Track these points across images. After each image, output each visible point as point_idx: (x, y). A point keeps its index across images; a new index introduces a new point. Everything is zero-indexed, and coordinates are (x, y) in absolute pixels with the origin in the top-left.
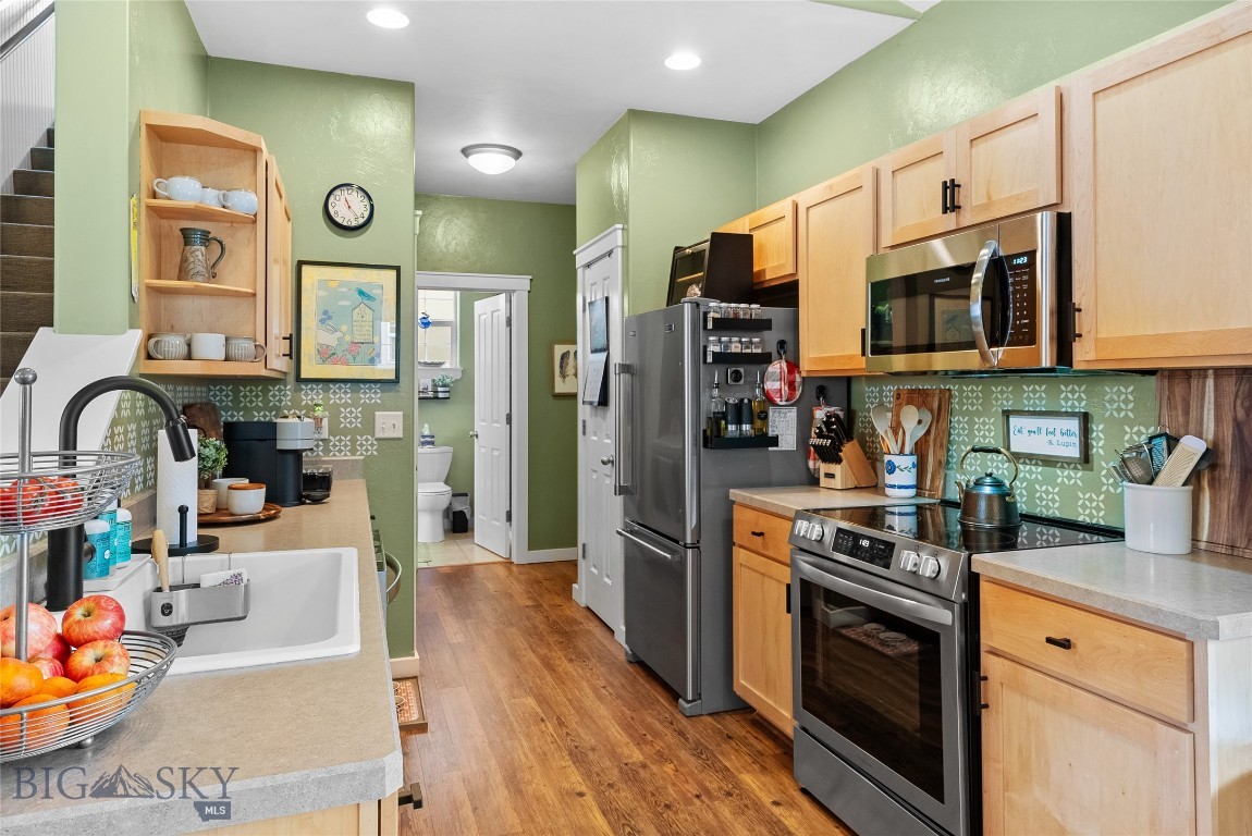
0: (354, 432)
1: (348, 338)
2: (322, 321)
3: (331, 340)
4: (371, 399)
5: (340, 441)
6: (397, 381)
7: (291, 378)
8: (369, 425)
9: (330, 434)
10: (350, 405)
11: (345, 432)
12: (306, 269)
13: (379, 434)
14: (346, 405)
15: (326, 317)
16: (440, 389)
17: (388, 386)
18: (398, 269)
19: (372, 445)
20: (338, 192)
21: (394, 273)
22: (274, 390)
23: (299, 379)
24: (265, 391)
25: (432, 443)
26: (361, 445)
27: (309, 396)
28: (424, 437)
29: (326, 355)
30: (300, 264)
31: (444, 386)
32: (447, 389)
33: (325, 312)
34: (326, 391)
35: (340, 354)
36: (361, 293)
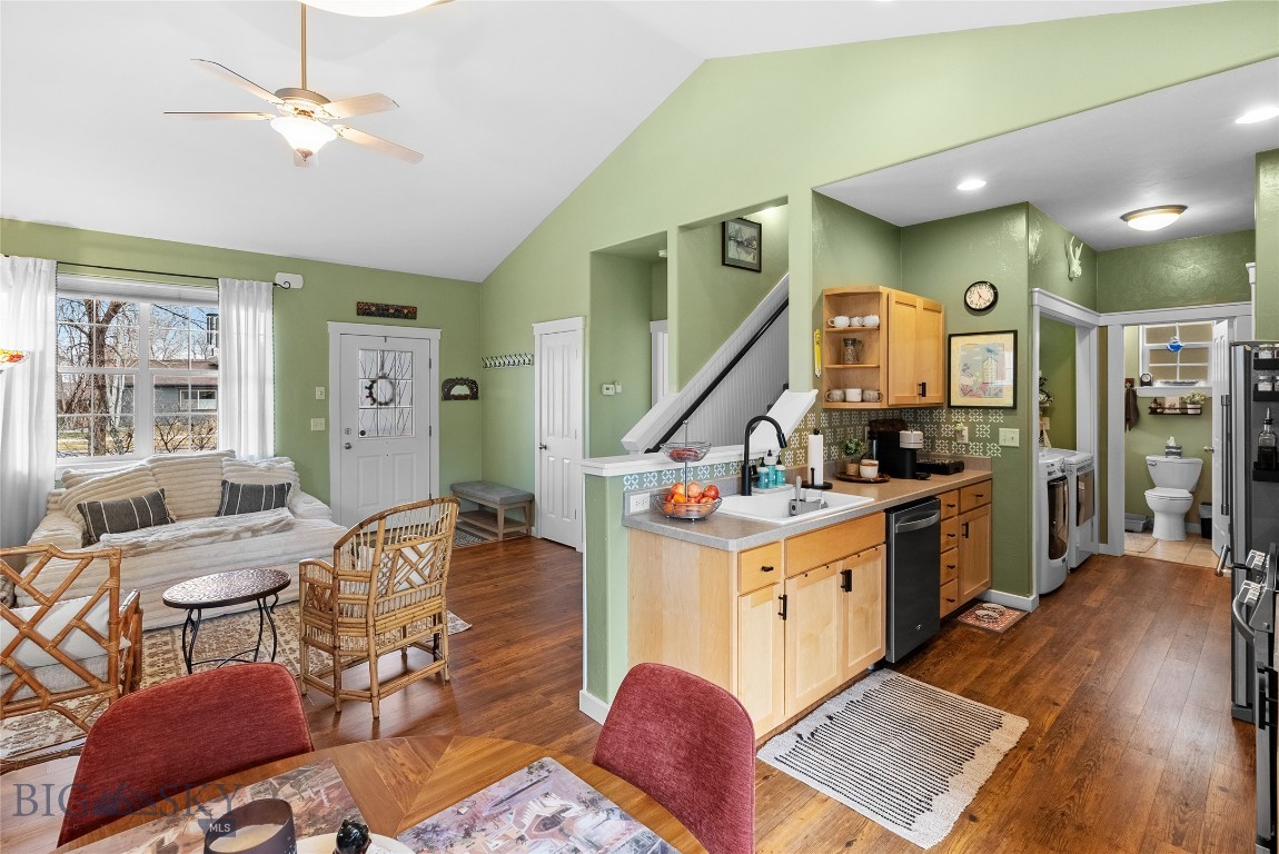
0: (985, 441)
1: (980, 380)
2: (964, 370)
3: (969, 381)
4: (996, 419)
5: (976, 445)
6: (1015, 407)
7: (946, 405)
8: (995, 437)
9: (970, 440)
10: (981, 423)
11: (980, 440)
12: (953, 339)
13: (1002, 443)
14: (979, 423)
15: (965, 368)
16: (1189, 406)
17: (1008, 412)
18: (1015, 333)
19: (997, 450)
20: (973, 288)
21: (1011, 336)
22: (936, 412)
23: (950, 406)
24: (931, 413)
25: (1179, 454)
26: (990, 449)
27: (957, 416)
28: (1168, 447)
29: (966, 391)
30: (950, 336)
31: (1193, 403)
32: (1199, 406)
33: (965, 365)
34: (967, 413)
35: (975, 390)
36: (989, 351)
